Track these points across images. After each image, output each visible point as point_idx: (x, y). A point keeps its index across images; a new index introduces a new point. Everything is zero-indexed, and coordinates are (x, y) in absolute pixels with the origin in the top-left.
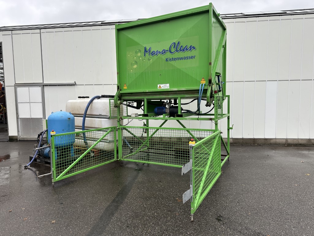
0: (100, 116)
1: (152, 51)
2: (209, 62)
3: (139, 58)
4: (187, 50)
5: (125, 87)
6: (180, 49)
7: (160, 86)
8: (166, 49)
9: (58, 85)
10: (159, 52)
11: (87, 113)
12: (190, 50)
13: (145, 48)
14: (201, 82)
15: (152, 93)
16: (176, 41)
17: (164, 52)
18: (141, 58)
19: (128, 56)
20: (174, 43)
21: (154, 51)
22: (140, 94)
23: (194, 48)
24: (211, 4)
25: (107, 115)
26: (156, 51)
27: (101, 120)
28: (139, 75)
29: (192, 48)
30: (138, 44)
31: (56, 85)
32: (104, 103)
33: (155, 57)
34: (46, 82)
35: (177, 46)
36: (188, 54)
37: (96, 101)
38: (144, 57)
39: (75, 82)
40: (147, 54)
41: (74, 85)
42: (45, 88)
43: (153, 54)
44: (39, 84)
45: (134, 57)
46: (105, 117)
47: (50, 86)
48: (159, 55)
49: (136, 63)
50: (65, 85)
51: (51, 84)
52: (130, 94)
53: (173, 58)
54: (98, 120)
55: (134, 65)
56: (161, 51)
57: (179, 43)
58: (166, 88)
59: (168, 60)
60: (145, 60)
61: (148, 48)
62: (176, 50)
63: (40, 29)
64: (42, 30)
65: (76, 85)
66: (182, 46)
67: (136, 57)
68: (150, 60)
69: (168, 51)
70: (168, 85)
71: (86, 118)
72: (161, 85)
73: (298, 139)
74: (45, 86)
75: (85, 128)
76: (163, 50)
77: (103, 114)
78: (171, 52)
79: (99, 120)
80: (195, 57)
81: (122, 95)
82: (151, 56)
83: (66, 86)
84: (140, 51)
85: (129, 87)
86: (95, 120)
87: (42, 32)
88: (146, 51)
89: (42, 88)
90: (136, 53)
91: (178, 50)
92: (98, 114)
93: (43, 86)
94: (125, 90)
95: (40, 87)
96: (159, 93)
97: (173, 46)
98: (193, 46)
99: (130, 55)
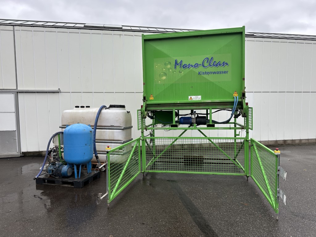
0: (111, 127)
1: (183, 64)
2: (243, 78)
3: (169, 70)
4: (220, 65)
5: (151, 98)
6: (214, 64)
7: (191, 97)
8: (199, 63)
9: (37, 92)
10: (192, 65)
11: (97, 125)
12: (223, 65)
13: (176, 60)
14: (234, 94)
15: (182, 104)
16: (209, 56)
17: (196, 66)
18: (171, 70)
19: (156, 67)
20: (208, 58)
21: (186, 65)
22: (168, 105)
23: (227, 64)
24: (244, 27)
25: (121, 126)
26: (188, 64)
27: (113, 132)
28: (169, 87)
29: (225, 64)
30: (169, 57)
31: (35, 92)
32: (117, 113)
33: (187, 70)
34: (20, 88)
35: (210, 61)
36: (220, 69)
37: (104, 111)
38: (174, 69)
39: (59, 89)
40: (178, 67)
41: (59, 92)
42: (20, 96)
43: (185, 66)
44: (11, 91)
45: (163, 69)
46: (118, 128)
47: (26, 94)
48: (191, 68)
49: (165, 74)
50: (47, 92)
51: (28, 90)
52: (158, 105)
53: (206, 72)
54: (109, 131)
55: (163, 77)
56: (193, 65)
57: (212, 58)
58: (197, 99)
59: (201, 73)
60: (175, 72)
61: (179, 61)
62: (209, 65)
63: (14, 26)
64: (16, 28)
65: (60, 92)
66: (215, 62)
67: (165, 68)
68: (181, 72)
69: (201, 65)
70: (200, 97)
71: (97, 130)
72: (193, 97)
73: (269, 141)
74: (19, 92)
75: (96, 141)
76: (196, 64)
77: (115, 125)
78: (203, 66)
79: (111, 131)
80: (228, 73)
81: (148, 105)
82: (182, 69)
83: (48, 94)
84: (170, 63)
85: (156, 98)
86: (104, 131)
87: (16, 29)
88: (176, 63)
89: (15, 95)
90: (165, 64)
91: (212, 65)
92: (109, 125)
93: (17, 92)
94: (151, 100)
95: (13, 94)
96: (190, 104)
97: (206, 61)
98: (226, 62)
99: (158, 67)
